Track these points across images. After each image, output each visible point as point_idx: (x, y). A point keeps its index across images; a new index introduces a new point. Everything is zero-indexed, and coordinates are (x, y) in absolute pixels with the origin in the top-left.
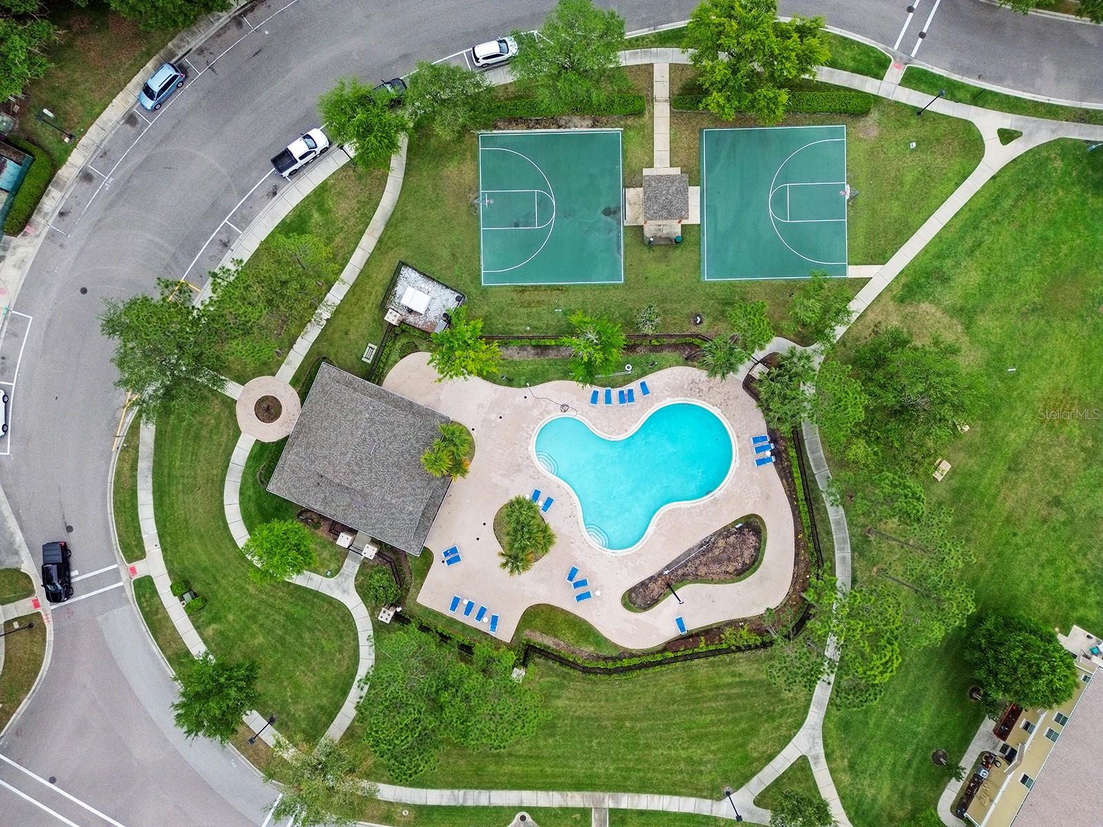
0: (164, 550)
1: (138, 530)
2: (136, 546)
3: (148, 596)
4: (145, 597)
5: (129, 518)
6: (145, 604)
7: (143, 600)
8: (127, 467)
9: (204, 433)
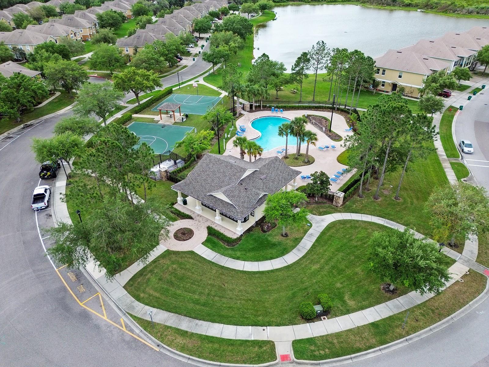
0: (269, 324)
1: (244, 343)
2: (260, 347)
3: (313, 348)
4: (314, 351)
5: (230, 348)
6: (322, 352)
7: (317, 353)
8: (180, 340)
9: (180, 272)
